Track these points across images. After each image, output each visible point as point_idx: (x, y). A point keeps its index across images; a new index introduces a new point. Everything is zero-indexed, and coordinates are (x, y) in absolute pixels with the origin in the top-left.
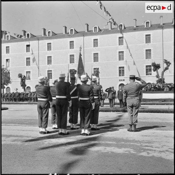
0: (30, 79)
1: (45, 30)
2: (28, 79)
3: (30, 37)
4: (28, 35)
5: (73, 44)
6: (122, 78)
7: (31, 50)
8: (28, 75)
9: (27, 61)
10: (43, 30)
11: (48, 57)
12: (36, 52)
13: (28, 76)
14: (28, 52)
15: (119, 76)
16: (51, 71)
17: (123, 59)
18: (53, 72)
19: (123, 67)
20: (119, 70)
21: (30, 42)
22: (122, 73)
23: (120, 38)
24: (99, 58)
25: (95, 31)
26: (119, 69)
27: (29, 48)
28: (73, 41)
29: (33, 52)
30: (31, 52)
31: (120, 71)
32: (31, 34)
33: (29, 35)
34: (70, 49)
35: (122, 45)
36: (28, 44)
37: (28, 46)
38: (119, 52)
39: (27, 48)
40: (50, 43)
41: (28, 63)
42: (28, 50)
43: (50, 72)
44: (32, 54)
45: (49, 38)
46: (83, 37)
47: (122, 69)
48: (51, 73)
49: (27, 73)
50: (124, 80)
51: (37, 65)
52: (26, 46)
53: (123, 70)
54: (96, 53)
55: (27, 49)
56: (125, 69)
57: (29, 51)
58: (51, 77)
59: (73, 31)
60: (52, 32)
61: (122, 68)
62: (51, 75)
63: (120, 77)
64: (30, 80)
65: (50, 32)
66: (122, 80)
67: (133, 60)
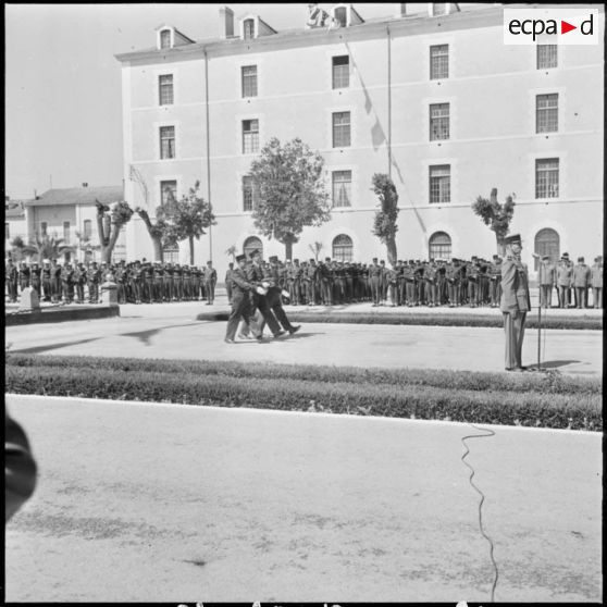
0: (348, 204)
2: (339, 205)
8: (338, 186)
13: (338, 193)
14: (339, 86)
16: (447, 167)
18: (453, 173)
27: (347, 69)
30: (355, 87)
36: (342, 53)
37: (341, 61)
39: (334, 70)
43: (439, 174)
48: (447, 178)
49: (334, 178)
52: (330, 62)
57: (348, 85)
58: (446, 193)
62: (446, 186)
64: (348, 208)
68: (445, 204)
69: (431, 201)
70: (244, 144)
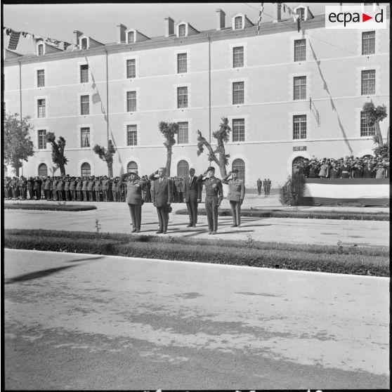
0: (88, 145)
1: (123, 28)
2: (85, 146)
3: (88, 47)
4: (84, 41)
5: (185, 61)
6: (300, 142)
7: (90, 77)
8: (84, 136)
9: (82, 104)
10: (119, 29)
11: (128, 93)
12: (101, 83)
13: (84, 140)
14: (84, 82)
15: (295, 137)
16: (135, 126)
17: (304, 96)
18: (138, 129)
19: (305, 116)
20: (294, 124)
21: (88, 58)
22: (300, 131)
23: (297, 42)
24: (245, 94)
25: (236, 28)
26: (294, 120)
27: (87, 72)
28: (186, 54)
29: (96, 83)
30: (90, 82)
31: (295, 126)
32: (90, 39)
33: (86, 42)
34: (178, 72)
35: (302, 59)
36: (85, 63)
37: (84, 67)
38: (295, 78)
39: (81, 72)
40: (133, 61)
41: (84, 109)
42: (83, 79)
43: (132, 130)
44: (94, 86)
45: (131, 48)
46: (208, 43)
47: (300, 121)
48: (135, 132)
49: (82, 132)
50: (305, 148)
51: (104, 113)
52: (79, 69)
53: (304, 124)
54: (239, 83)
55: (81, 76)
56: (308, 120)
57: (87, 81)
58: (136, 140)
59: (185, 29)
60: (138, 32)
61: (300, 119)
62: (136, 137)
63: (296, 140)
64: (89, 148)
65: (132, 32)
66: (299, 149)
67: (329, 99)
68: (135, 146)
69: (129, 144)
70: (39, 112)
